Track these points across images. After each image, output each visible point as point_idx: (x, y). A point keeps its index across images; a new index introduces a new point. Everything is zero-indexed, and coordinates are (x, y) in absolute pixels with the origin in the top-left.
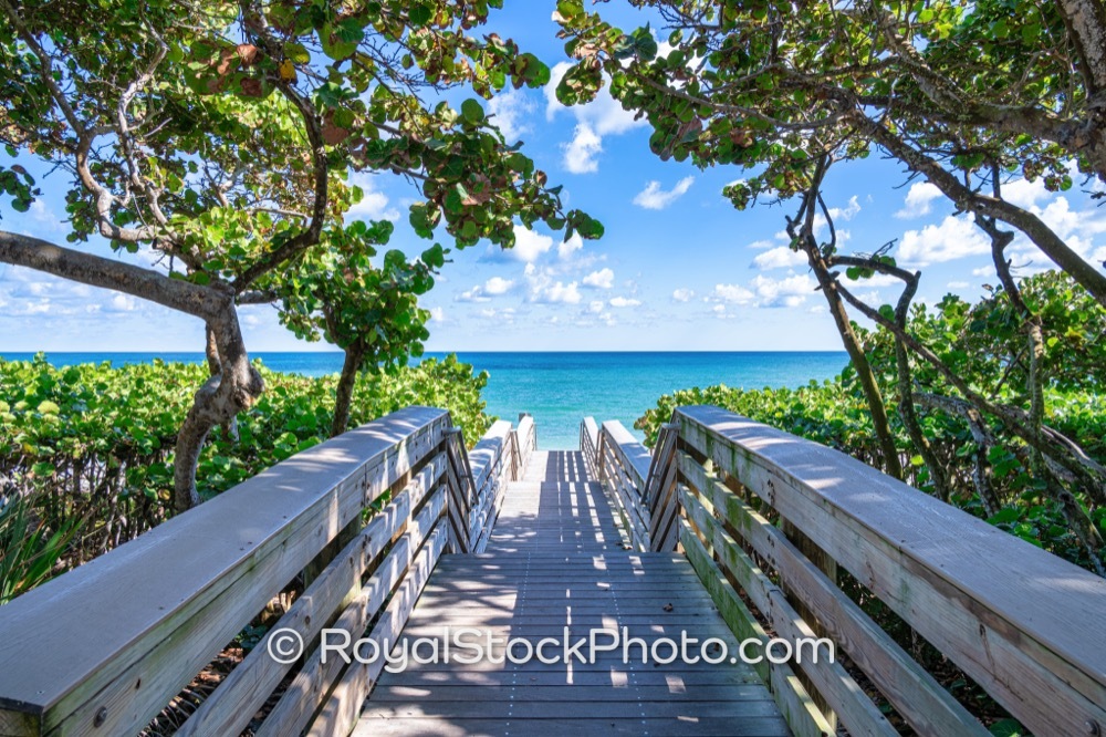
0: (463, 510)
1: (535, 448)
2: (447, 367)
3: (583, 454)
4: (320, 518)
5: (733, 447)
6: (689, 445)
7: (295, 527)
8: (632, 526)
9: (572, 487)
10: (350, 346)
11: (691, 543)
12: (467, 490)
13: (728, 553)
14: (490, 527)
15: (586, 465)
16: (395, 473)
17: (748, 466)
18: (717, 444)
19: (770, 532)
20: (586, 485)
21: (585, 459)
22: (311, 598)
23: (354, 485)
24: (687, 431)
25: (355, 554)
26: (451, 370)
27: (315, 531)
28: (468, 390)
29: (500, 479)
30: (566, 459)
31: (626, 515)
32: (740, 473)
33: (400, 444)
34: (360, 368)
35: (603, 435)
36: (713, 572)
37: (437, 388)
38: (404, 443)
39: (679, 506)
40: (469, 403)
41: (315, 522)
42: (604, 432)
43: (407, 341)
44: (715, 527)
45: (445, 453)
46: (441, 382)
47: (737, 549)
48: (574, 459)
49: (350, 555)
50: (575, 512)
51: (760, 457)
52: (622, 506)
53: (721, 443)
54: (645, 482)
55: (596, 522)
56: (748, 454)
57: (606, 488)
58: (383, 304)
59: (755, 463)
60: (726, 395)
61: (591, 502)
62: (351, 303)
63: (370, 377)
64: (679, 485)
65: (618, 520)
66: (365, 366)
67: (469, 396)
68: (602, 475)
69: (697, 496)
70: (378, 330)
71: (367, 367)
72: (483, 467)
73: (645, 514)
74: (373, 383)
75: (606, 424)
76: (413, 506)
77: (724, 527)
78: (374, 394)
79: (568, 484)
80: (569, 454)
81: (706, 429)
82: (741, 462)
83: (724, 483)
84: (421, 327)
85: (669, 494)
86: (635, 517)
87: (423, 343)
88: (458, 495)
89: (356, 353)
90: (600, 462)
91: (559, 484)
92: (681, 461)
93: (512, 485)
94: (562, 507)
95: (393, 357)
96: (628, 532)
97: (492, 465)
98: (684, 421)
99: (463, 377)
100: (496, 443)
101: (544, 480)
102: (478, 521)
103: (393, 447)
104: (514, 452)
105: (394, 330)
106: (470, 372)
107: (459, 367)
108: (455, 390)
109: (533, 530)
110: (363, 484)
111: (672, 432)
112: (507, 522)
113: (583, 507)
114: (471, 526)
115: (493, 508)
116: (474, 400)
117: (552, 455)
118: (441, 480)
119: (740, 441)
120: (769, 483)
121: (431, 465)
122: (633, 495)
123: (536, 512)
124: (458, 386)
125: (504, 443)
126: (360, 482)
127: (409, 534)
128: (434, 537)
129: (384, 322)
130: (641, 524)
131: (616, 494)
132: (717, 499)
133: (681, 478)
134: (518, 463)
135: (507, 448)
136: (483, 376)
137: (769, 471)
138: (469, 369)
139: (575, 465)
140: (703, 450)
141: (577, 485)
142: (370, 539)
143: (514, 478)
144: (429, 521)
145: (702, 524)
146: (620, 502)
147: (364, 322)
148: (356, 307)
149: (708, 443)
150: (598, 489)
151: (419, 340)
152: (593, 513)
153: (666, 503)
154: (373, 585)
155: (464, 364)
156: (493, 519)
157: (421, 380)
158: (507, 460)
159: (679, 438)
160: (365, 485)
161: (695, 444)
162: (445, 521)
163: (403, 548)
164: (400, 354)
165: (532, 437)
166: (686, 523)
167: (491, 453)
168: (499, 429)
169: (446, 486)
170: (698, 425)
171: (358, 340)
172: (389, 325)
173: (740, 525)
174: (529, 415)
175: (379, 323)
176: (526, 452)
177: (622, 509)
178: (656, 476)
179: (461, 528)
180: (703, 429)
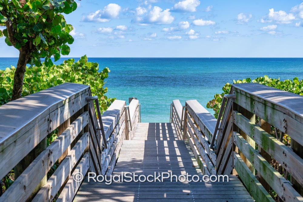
0: (98, 150)
1: (140, 121)
2: (81, 65)
3: (172, 124)
4: (30, 132)
5: (265, 103)
6: (241, 107)
7: (19, 134)
8: (205, 166)
9: (166, 143)
10: (23, 47)
11: (241, 167)
12: (100, 139)
13: (262, 167)
14: (113, 166)
15: (174, 132)
16: (63, 117)
17: (273, 112)
18: (256, 103)
19: (284, 149)
20: (175, 142)
21: (173, 128)
22: (27, 175)
23: (44, 119)
24: (239, 98)
25: (45, 158)
26: (84, 67)
27: (27, 140)
28: (96, 80)
29: (118, 136)
30: (161, 128)
31: (201, 159)
32: (269, 118)
33: (65, 101)
34: (29, 62)
35: (186, 110)
36: (253, 181)
37: (77, 77)
38: (67, 101)
39: (234, 146)
40: (97, 88)
41: (27, 135)
42: (187, 107)
43: (59, 44)
44: (255, 154)
45: (88, 112)
46: (79, 74)
47: (267, 164)
48: (166, 128)
49: (43, 158)
50: (168, 158)
51: (280, 106)
52: (198, 154)
53: (259, 102)
54: (213, 135)
55: (181, 165)
56: (273, 105)
57: (188, 144)
58: (44, 20)
59: (277, 110)
60: (268, 83)
61: (178, 152)
62: (23, 19)
63: (35, 67)
64: (234, 133)
65: (196, 164)
66: (32, 60)
67: (97, 84)
68: (185, 136)
69: (245, 137)
70: (41, 37)
71: (34, 61)
72: (108, 126)
73: (213, 156)
74: (36, 72)
75: (188, 102)
76: (72, 140)
77: (260, 153)
78: (37, 80)
79: (162, 142)
80: (163, 124)
81: (250, 94)
82: (269, 111)
83: (261, 127)
84: (68, 36)
85: (228, 140)
86: (207, 159)
87: (69, 45)
88: (95, 141)
89: (27, 52)
90: (184, 128)
91: (157, 141)
92: (235, 118)
93: (125, 142)
94: (159, 155)
95: (51, 55)
96: (202, 171)
97: (114, 127)
98: (237, 92)
99: (92, 71)
100: (116, 113)
101: (147, 139)
102: (106, 161)
103: (62, 102)
104: (127, 122)
105: (51, 37)
106: (97, 69)
107: (89, 65)
108: (88, 79)
109: (141, 169)
110: (48, 120)
111: (231, 99)
112: (124, 165)
113: (173, 155)
114: (102, 162)
115: (114, 154)
116: (100, 86)
117: (152, 126)
118: (86, 129)
119: (269, 99)
120: (284, 120)
121: (81, 118)
122: (205, 145)
123: (142, 159)
124: (90, 76)
125: (121, 114)
126: (47, 118)
127: (70, 156)
128: (82, 162)
129: (45, 32)
130: (210, 163)
131: (195, 146)
132: (256, 137)
133: (236, 128)
134: (130, 128)
135: (122, 118)
136: (106, 71)
137: (284, 113)
138: (96, 66)
139: (167, 131)
140: (249, 108)
141: (169, 142)
142: (52, 153)
143: (127, 138)
144: (80, 152)
145: (247, 154)
146: (197, 151)
147: (32, 32)
148: (27, 22)
149: (252, 103)
150: (182, 145)
151: (67, 44)
152: (179, 159)
153: (226, 146)
154: (53, 179)
155: (93, 64)
156: (114, 162)
157: (66, 71)
158: (122, 126)
159: (234, 103)
160: (50, 121)
161: (244, 105)
162: (88, 155)
163: (67, 163)
164: (55, 53)
165: (138, 114)
166: (238, 156)
167: (113, 118)
168: (118, 105)
169: (88, 133)
170: (246, 93)
171: (28, 43)
172: (48, 33)
173: (269, 149)
174: (136, 99)
175: (41, 32)
176: (134, 122)
177: (198, 156)
178: (220, 129)
179: (97, 162)
180: (249, 96)
